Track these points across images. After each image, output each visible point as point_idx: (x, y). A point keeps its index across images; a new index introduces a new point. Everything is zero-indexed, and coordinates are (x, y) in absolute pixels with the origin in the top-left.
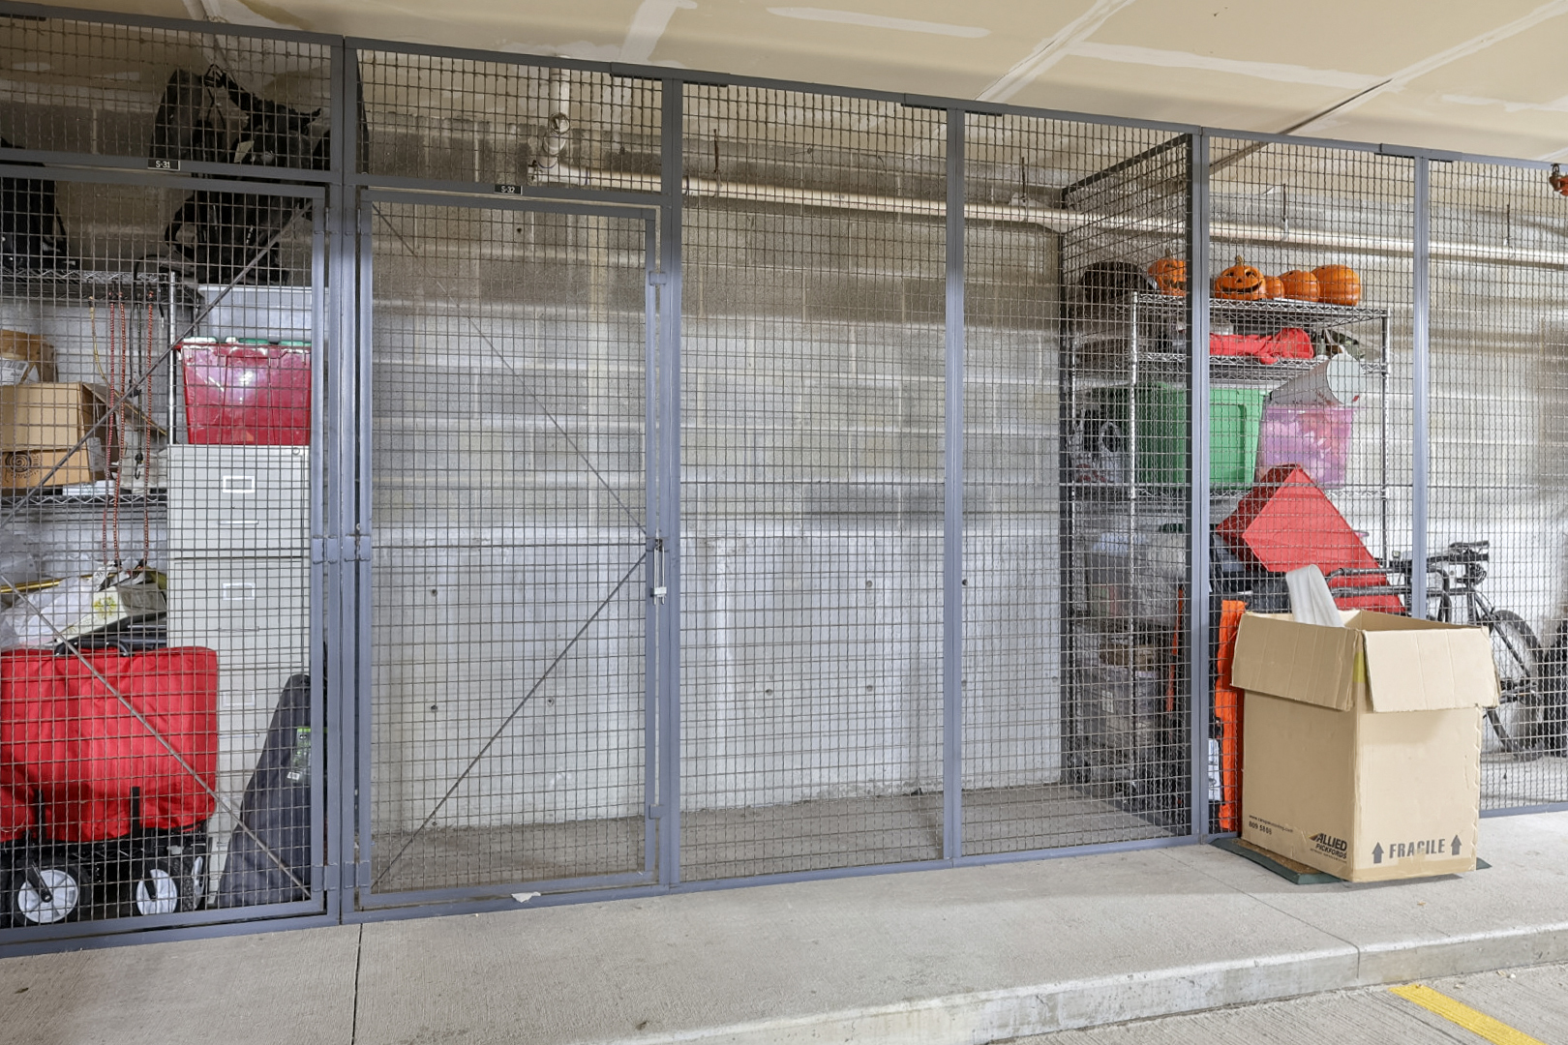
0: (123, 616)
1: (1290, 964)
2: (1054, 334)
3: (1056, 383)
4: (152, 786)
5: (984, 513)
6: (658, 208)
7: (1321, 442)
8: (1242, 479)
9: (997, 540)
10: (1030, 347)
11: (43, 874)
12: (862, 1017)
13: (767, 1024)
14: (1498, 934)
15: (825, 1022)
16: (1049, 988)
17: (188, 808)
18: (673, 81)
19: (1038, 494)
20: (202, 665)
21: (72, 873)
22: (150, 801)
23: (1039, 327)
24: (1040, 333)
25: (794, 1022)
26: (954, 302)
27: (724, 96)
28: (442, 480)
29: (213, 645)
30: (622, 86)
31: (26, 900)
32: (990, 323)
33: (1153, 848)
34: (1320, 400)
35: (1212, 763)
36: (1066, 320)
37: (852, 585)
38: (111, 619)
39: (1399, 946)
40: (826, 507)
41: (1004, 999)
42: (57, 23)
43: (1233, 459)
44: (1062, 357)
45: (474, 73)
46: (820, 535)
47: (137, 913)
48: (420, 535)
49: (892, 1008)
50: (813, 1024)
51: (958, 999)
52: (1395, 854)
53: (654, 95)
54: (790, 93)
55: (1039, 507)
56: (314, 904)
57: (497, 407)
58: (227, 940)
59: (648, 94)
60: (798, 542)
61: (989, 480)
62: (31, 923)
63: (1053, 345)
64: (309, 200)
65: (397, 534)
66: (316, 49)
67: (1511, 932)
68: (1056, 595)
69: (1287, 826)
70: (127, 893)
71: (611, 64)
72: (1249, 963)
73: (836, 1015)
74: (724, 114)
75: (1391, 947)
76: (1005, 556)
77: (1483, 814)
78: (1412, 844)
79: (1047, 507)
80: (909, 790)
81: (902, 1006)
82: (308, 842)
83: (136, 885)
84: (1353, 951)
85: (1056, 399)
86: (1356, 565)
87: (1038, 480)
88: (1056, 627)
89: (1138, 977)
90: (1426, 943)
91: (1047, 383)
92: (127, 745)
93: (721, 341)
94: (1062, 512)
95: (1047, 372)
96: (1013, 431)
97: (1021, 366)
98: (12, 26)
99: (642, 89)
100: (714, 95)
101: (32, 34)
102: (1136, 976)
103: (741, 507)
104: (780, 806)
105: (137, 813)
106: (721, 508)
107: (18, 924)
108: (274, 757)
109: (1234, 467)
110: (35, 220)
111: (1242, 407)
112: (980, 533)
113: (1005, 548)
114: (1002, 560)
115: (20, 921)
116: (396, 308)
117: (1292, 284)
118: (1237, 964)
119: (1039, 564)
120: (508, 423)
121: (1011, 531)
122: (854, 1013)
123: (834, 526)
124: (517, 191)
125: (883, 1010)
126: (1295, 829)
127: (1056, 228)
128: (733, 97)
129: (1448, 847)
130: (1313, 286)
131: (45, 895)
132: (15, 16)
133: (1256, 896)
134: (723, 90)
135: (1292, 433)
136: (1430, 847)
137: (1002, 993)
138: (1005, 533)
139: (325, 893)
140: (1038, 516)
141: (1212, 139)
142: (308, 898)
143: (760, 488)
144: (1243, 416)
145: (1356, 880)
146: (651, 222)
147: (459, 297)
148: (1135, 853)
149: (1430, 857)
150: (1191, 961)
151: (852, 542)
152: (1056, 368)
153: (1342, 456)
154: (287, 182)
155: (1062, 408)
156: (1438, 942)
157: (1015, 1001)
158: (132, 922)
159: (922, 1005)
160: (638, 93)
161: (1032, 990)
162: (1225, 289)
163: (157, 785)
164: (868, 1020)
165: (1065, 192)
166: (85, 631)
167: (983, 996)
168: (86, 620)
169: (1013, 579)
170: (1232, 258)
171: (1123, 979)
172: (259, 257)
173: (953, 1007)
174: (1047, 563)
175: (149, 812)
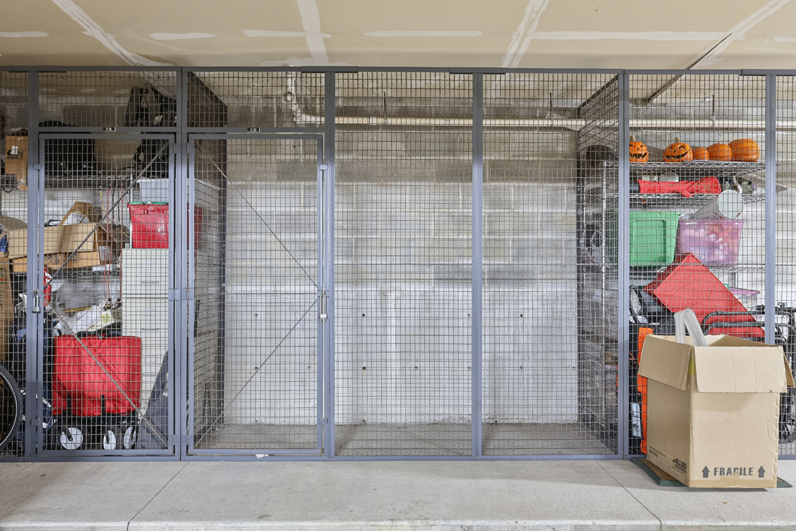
0: (113, 322)
1: (616, 526)
2: (573, 185)
3: (575, 211)
4: (109, 395)
5: (533, 279)
6: (323, 134)
7: (721, 239)
8: (665, 261)
9: (540, 294)
10: (559, 192)
11: (70, 429)
12: (366, 526)
13: (319, 523)
14: (759, 523)
15: (347, 526)
16: (469, 523)
17: (124, 405)
18: (330, 72)
19: (564, 270)
20: (135, 343)
21: (79, 428)
22: (109, 401)
23: (564, 181)
24: (566, 185)
25: (331, 524)
26: (477, 172)
27: (356, 77)
28: (259, 264)
29: (138, 335)
30: (306, 77)
31: (64, 439)
32: (536, 180)
33: (594, 459)
34: (716, 216)
35: (637, 416)
36: (580, 177)
37: (461, 316)
38: (109, 323)
39: (689, 523)
40: (446, 276)
41: (443, 525)
42: (69, 73)
43: (659, 250)
44: (578, 198)
45: (238, 78)
46: (444, 290)
47: (103, 448)
48: (249, 288)
49: (382, 523)
50: (341, 526)
51: (418, 523)
52: (718, 473)
53: (321, 80)
54: (389, 73)
55: (564, 276)
56: (170, 451)
57: (283, 230)
58: (132, 463)
59: (318, 80)
60: (432, 294)
61: (535, 262)
62: (64, 448)
63: (573, 191)
64: (168, 140)
65: (239, 288)
66: (170, 73)
67: (769, 524)
68: (575, 323)
69: (664, 453)
70: (99, 439)
71: (300, 67)
72: (590, 522)
73: (353, 523)
74: (356, 86)
75: (683, 523)
76: (545, 302)
77: (781, 457)
78: (729, 469)
79: (569, 277)
80: (492, 421)
81: (388, 523)
82: (167, 423)
83: (103, 436)
84: (657, 523)
85: (575, 219)
86: (731, 310)
87: (564, 262)
88: (575, 340)
89: (521, 523)
90: (708, 524)
91: (569, 211)
92: (100, 377)
93: (389, 196)
94: (578, 279)
95: (569, 206)
96: (550, 237)
97: (554, 202)
98: (52, 76)
99: (316, 78)
100: (351, 77)
101: (60, 79)
102: (520, 522)
103: (403, 276)
104: (421, 424)
105: (104, 405)
106: (393, 276)
107: (59, 448)
108: (158, 386)
109: (660, 255)
110: (80, 156)
111: (663, 221)
112: (530, 290)
113: (545, 298)
114: (543, 304)
115: (59, 447)
116: (239, 186)
117: (714, 152)
118: (582, 522)
119: (564, 307)
120: (288, 237)
121: (547, 289)
122: (363, 523)
123: (451, 286)
124: (258, 130)
125: (377, 523)
126: (667, 455)
127: (574, 129)
128: (360, 77)
129: (755, 473)
130: (728, 152)
131: (70, 437)
132: (53, 72)
133: (629, 489)
134: (355, 74)
135: (702, 236)
136: (742, 472)
137: (442, 522)
138: (545, 290)
139: (174, 446)
140: (564, 281)
141: (631, 76)
142: (167, 448)
143: (412, 267)
144: (665, 226)
145: (691, 486)
146: (320, 141)
147: (266, 179)
148: (582, 461)
149: (742, 477)
150: (556, 518)
151: (460, 294)
152: (575, 203)
153: (736, 248)
154: (163, 133)
155: (578, 224)
156: (716, 524)
157: (449, 527)
158: (100, 452)
159: (398, 523)
160: (314, 80)
161: (459, 523)
162: (668, 157)
163: (111, 394)
164: (369, 527)
165: (579, 109)
166: (99, 328)
167: (432, 522)
168: (99, 323)
169: (550, 315)
170: (673, 139)
171: (512, 523)
172: (147, 167)
173: (415, 526)
174: (569, 306)
175: (109, 406)
